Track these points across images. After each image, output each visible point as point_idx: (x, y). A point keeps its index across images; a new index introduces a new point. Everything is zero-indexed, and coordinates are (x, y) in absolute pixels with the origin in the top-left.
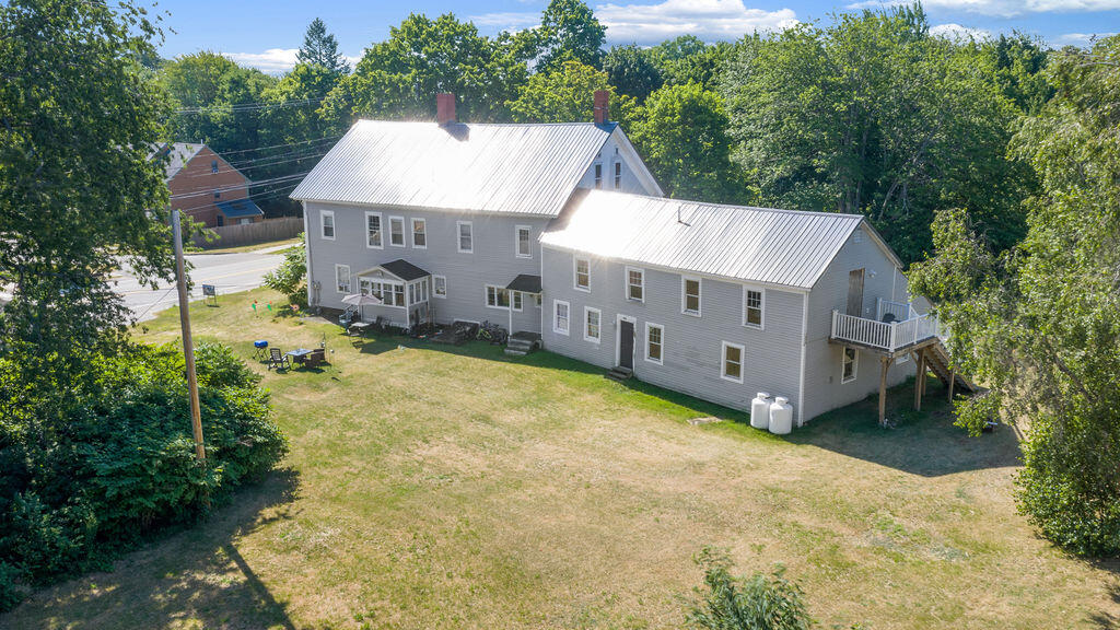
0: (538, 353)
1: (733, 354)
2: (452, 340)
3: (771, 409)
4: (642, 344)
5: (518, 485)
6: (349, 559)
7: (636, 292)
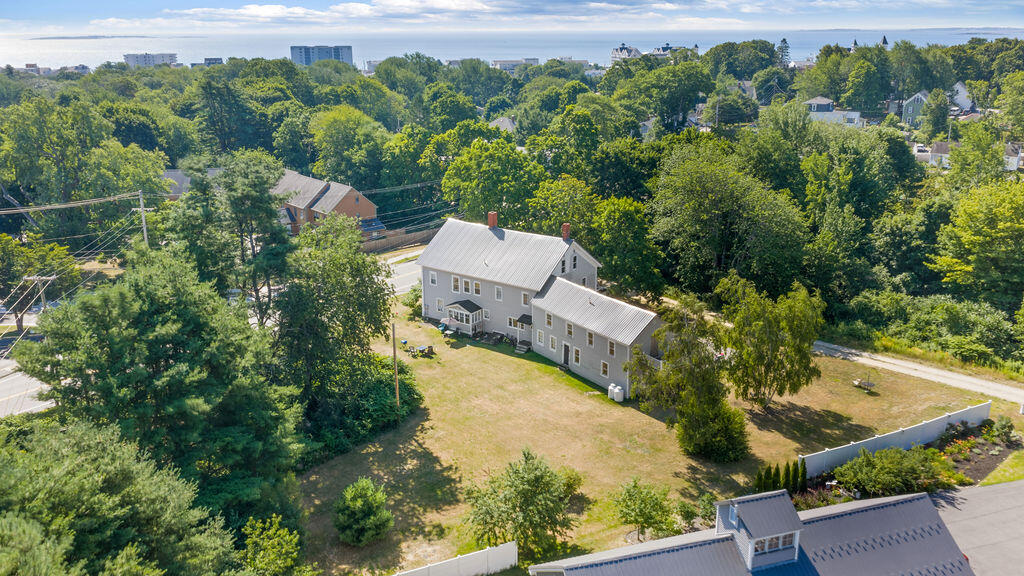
0: (531, 354)
1: (605, 366)
2: (491, 342)
3: (615, 390)
4: (572, 356)
5: (509, 418)
6: (449, 442)
7: (570, 333)
